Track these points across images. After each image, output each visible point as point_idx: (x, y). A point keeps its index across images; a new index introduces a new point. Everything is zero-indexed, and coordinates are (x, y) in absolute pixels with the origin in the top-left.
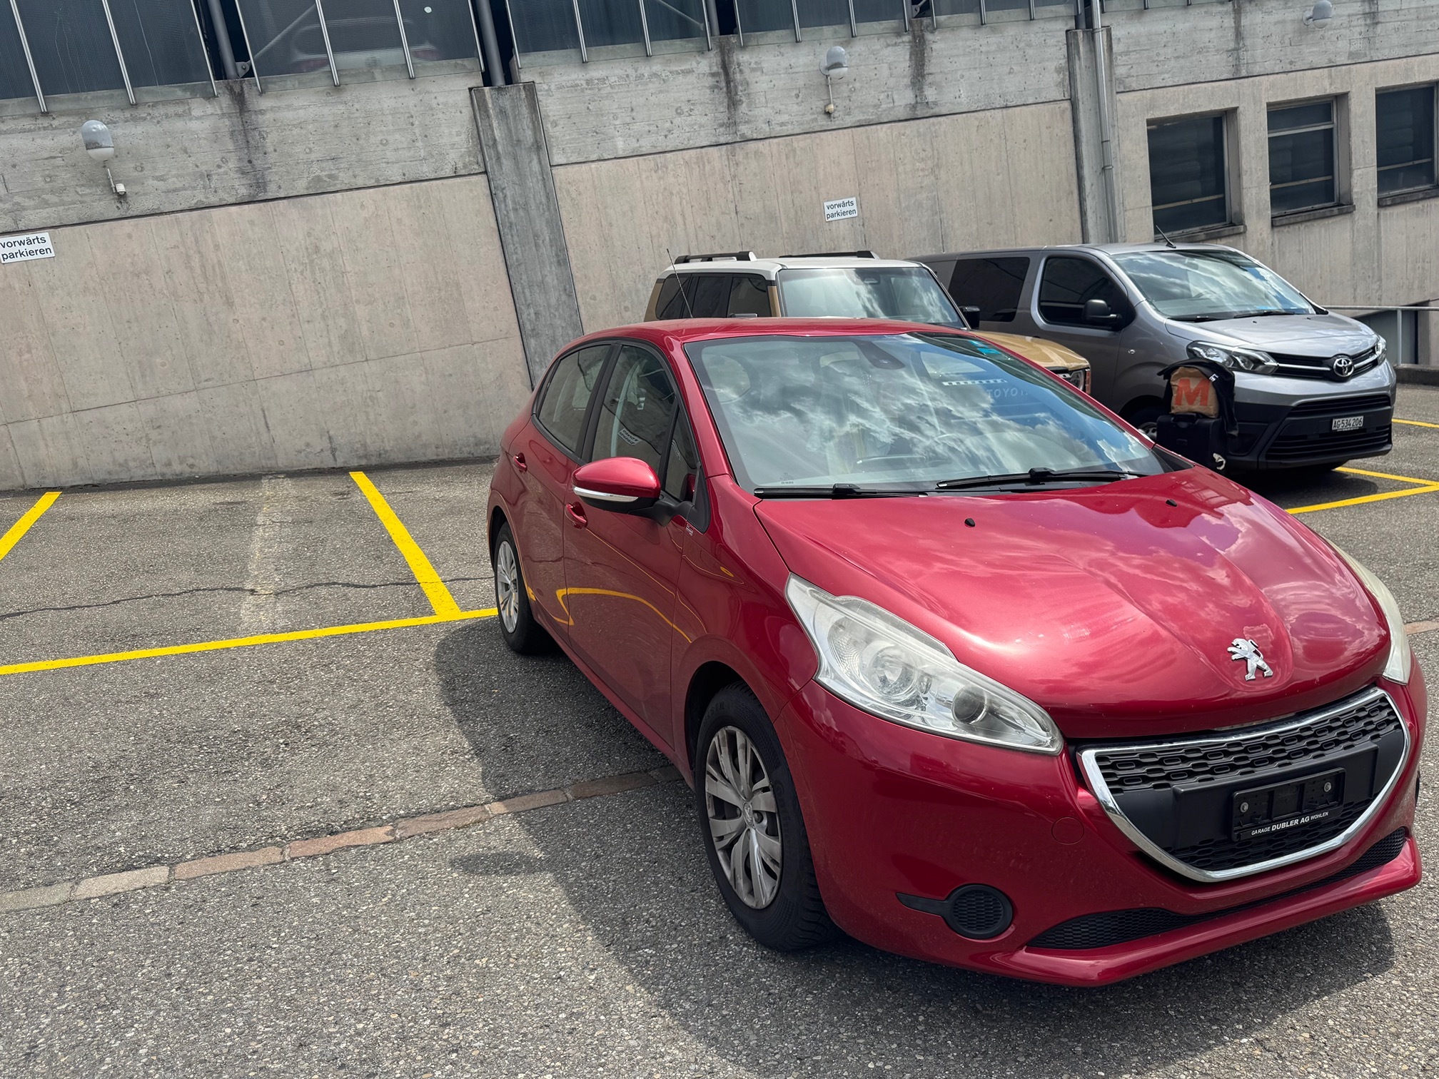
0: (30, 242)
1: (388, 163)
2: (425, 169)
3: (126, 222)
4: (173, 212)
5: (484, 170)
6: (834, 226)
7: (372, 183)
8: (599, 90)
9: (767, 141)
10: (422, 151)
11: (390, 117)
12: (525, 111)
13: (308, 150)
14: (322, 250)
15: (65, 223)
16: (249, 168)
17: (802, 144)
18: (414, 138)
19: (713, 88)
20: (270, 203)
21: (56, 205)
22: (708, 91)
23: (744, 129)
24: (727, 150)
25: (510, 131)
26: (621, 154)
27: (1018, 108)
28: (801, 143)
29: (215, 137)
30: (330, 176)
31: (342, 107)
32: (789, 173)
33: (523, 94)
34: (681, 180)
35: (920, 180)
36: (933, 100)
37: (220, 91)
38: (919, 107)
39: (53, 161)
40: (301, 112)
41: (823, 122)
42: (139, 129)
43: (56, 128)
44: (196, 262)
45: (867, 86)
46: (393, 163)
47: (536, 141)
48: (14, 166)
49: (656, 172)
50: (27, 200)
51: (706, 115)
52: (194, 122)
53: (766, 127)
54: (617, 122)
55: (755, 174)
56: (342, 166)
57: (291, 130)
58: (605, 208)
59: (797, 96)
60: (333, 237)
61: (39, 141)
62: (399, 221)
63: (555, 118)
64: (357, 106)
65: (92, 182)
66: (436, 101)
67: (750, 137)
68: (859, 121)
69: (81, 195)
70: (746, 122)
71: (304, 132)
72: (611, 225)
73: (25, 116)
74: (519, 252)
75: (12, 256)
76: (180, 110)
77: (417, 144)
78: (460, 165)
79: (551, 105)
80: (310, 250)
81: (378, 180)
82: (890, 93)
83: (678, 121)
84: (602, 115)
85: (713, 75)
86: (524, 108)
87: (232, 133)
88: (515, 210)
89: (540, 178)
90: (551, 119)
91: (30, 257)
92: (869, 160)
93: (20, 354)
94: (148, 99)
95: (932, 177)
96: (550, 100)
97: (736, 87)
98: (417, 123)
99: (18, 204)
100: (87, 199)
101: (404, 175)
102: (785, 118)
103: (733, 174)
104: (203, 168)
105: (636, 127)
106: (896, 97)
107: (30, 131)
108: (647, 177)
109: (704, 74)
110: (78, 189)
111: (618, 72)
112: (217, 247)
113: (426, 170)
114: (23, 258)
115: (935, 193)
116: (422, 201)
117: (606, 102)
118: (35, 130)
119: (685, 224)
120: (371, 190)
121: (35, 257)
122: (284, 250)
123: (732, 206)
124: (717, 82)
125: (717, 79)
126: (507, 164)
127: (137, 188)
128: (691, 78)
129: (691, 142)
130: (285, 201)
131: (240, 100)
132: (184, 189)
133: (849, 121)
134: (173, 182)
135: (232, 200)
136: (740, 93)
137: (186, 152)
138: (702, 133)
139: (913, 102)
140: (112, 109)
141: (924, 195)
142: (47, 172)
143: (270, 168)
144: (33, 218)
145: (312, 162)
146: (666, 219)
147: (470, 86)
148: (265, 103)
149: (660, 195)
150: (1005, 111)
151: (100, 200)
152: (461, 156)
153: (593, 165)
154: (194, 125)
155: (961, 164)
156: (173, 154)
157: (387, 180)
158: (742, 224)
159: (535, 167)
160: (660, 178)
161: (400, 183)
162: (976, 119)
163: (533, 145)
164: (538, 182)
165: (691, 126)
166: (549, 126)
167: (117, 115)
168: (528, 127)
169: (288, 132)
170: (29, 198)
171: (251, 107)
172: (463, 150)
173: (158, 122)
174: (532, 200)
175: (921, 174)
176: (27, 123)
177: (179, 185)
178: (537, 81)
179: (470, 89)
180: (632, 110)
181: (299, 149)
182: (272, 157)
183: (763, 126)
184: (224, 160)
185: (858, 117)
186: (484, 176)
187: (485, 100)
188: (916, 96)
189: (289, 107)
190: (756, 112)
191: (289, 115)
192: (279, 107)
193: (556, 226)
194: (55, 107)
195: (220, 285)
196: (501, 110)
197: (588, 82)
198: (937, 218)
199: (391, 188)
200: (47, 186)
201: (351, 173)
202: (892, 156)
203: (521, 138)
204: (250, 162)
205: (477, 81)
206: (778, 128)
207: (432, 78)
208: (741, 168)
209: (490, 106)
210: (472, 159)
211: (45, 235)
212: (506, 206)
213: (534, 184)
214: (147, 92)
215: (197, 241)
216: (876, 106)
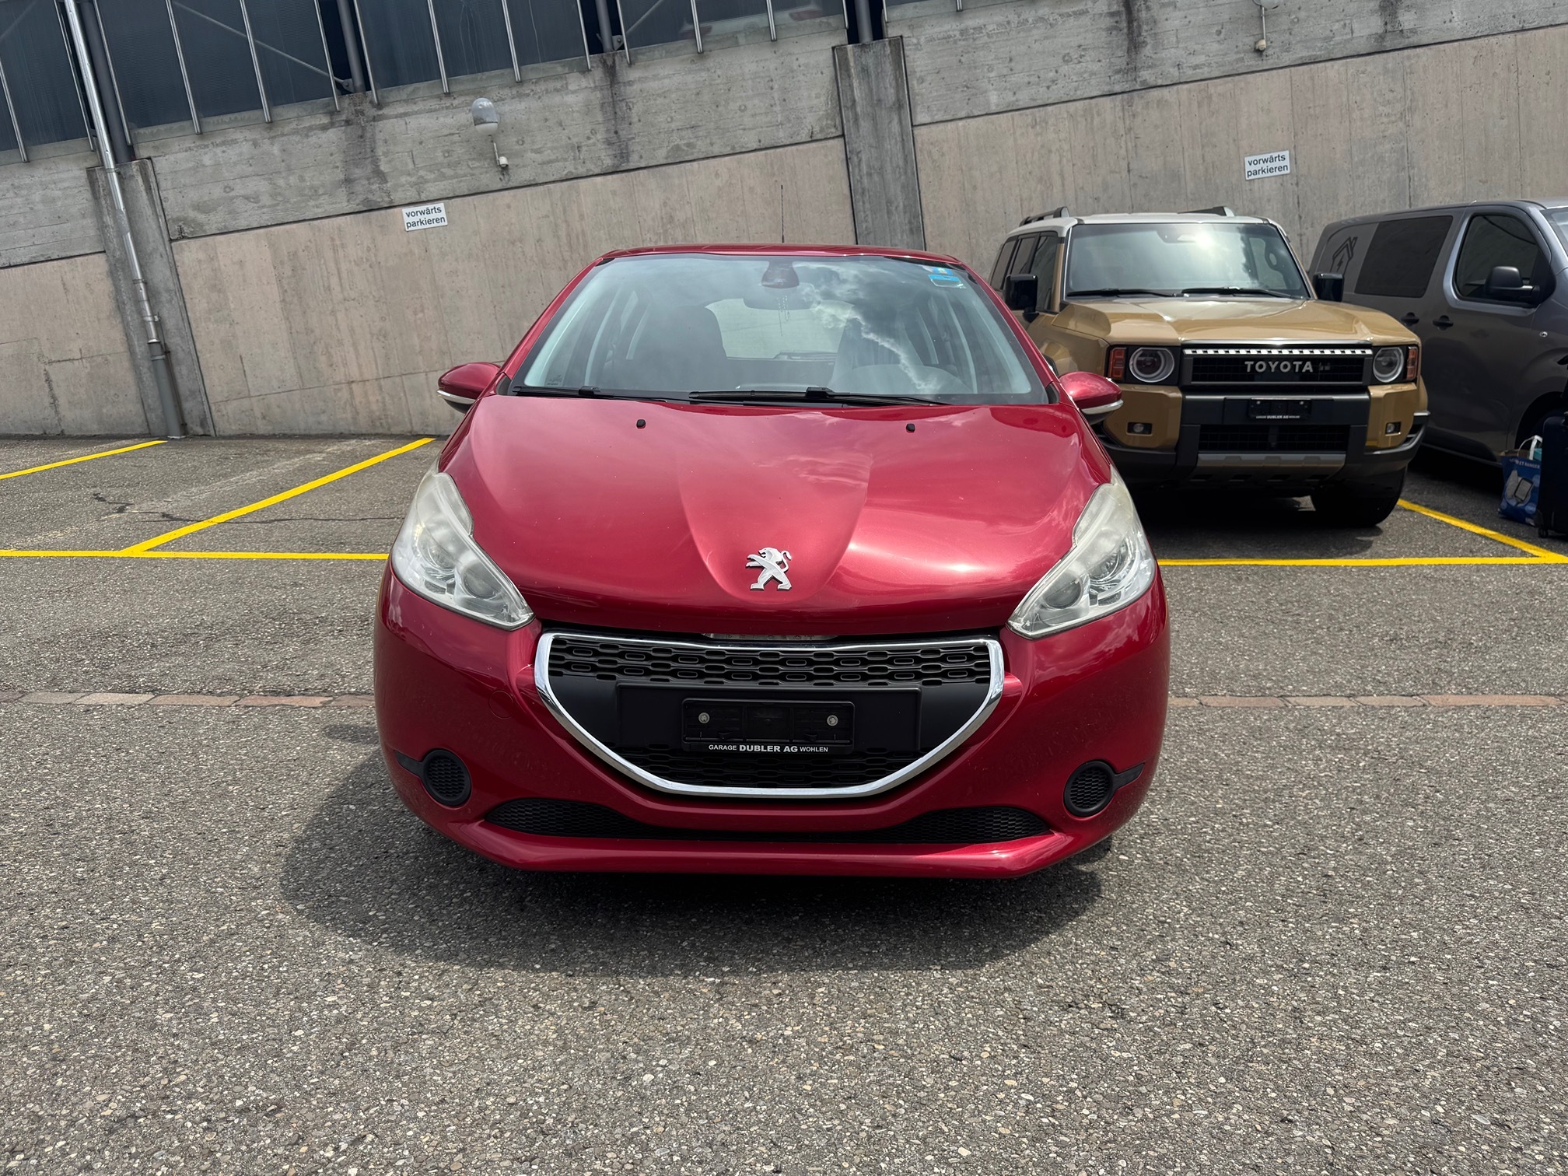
0: (429, 212)
1: (744, 129)
2: (781, 134)
3: (506, 192)
4: (546, 183)
5: (840, 133)
6: (1256, 185)
7: (728, 150)
8: (974, 40)
9: (1175, 87)
10: (779, 115)
11: (750, 82)
12: (888, 67)
13: (669, 120)
14: (676, 220)
15: (457, 194)
16: (615, 140)
17: (1220, 89)
18: (772, 102)
19: (1110, 30)
20: (632, 173)
21: (452, 177)
22: (1104, 34)
23: (1147, 75)
24: (1122, 100)
25: (871, 90)
26: (994, 109)
27: (1541, 31)
28: (1217, 88)
29: (587, 110)
30: (689, 145)
31: (704, 75)
32: (1201, 124)
33: (888, 50)
34: (1062, 135)
35: (1382, 127)
36: (1411, 26)
37: (595, 65)
38: (1389, 37)
39: (451, 137)
40: (666, 81)
41: (1252, 62)
42: (521, 106)
43: (456, 107)
44: (563, 233)
45: (1315, 15)
46: (750, 129)
47: (898, 100)
48: (421, 143)
49: (1032, 127)
50: (428, 173)
51: (1099, 61)
52: (570, 96)
53: (1174, 72)
54: (992, 75)
55: (1156, 127)
56: (701, 134)
57: (655, 100)
58: (970, 169)
59: (1219, 33)
60: (687, 206)
61: (442, 119)
62: (751, 190)
63: (923, 74)
64: (719, 72)
65: (481, 156)
66: (797, 63)
67: (1154, 84)
68: (1302, 58)
69: (472, 169)
70: (1150, 67)
71: (667, 101)
72: (975, 188)
73: (432, 97)
74: (870, 220)
75: (414, 224)
76: (558, 85)
77: (775, 109)
78: (817, 129)
79: (918, 60)
80: (665, 220)
81: (733, 148)
82: (1347, 22)
83: (1065, 69)
84: (975, 68)
85: (1112, 14)
86: (888, 65)
87: (602, 105)
88: (869, 175)
89: (899, 139)
90: (918, 75)
91: (428, 226)
92: (1311, 105)
93: (415, 314)
94: (532, 76)
95: (1401, 124)
96: (919, 54)
97: (1139, 27)
98: (776, 87)
99: (422, 177)
100: (476, 172)
101: (760, 141)
102: (1201, 59)
103: (1127, 126)
104: (575, 140)
105: (1013, 79)
106: (1355, 26)
107: (435, 110)
108: (1022, 134)
109: (1101, 15)
110: (470, 163)
111: (999, 18)
112: (582, 217)
113: (782, 136)
114: (423, 227)
115: (1403, 144)
116: (776, 169)
117: (981, 53)
118: (439, 110)
119: (1063, 185)
120: (727, 158)
121: (432, 225)
122: (641, 220)
123: (1124, 164)
124: (1117, 22)
125: (1117, 19)
126: (865, 125)
127: (517, 161)
128: (1085, 20)
129: (1079, 93)
130: (645, 171)
131: (611, 72)
132: (557, 160)
133: (1287, 59)
134: (548, 155)
135: (598, 171)
136: (1144, 34)
137: (561, 124)
138: (1093, 82)
139: (1380, 31)
140: (502, 87)
141: (1388, 146)
142: (446, 148)
143: (633, 138)
144: (433, 190)
145: (673, 131)
146: (1040, 180)
147: (834, 45)
148: (633, 74)
149: (1036, 154)
150: (1519, 36)
151: (487, 172)
152: (819, 119)
153: (960, 123)
154: (570, 99)
155: (1446, 106)
156: (550, 127)
157: (743, 147)
158: (1135, 185)
159: (895, 127)
160: (1037, 135)
161: (755, 150)
162: (1474, 47)
163: (894, 105)
164: (896, 144)
165: (1081, 74)
166: (915, 82)
167: (506, 92)
168: (891, 85)
169: (652, 102)
170: (431, 171)
171: (621, 79)
172: (821, 113)
173: (540, 98)
174: (889, 164)
175: (1385, 120)
176: (433, 104)
177: (553, 157)
178: (905, 35)
179: (833, 48)
180: (1011, 60)
181: (661, 118)
182: (637, 127)
183: (1171, 70)
184: (594, 132)
185: (1303, 53)
186: (841, 140)
187: (847, 59)
188: (1386, 24)
189: (655, 77)
190: (1164, 54)
191: (654, 85)
192: (646, 78)
193: (913, 189)
194: (454, 88)
195: (582, 253)
196: (863, 68)
197: (963, 32)
198: (1404, 175)
199: (746, 155)
200: (446, 161)
201: (708, 141)
202: (1344, 99)
203: (882, 97)
204: (616, 132)
205: (842, 38)
206: (1190, 72)
207: (795, 39)
208: (1139, 119)
209: (852, 64)
210: (829, 122)
211: (441, 205)
212: (860, 170)
213: (892, 146)
214: (532, 69)
215: (565, 211)
216: (1328, 39)
